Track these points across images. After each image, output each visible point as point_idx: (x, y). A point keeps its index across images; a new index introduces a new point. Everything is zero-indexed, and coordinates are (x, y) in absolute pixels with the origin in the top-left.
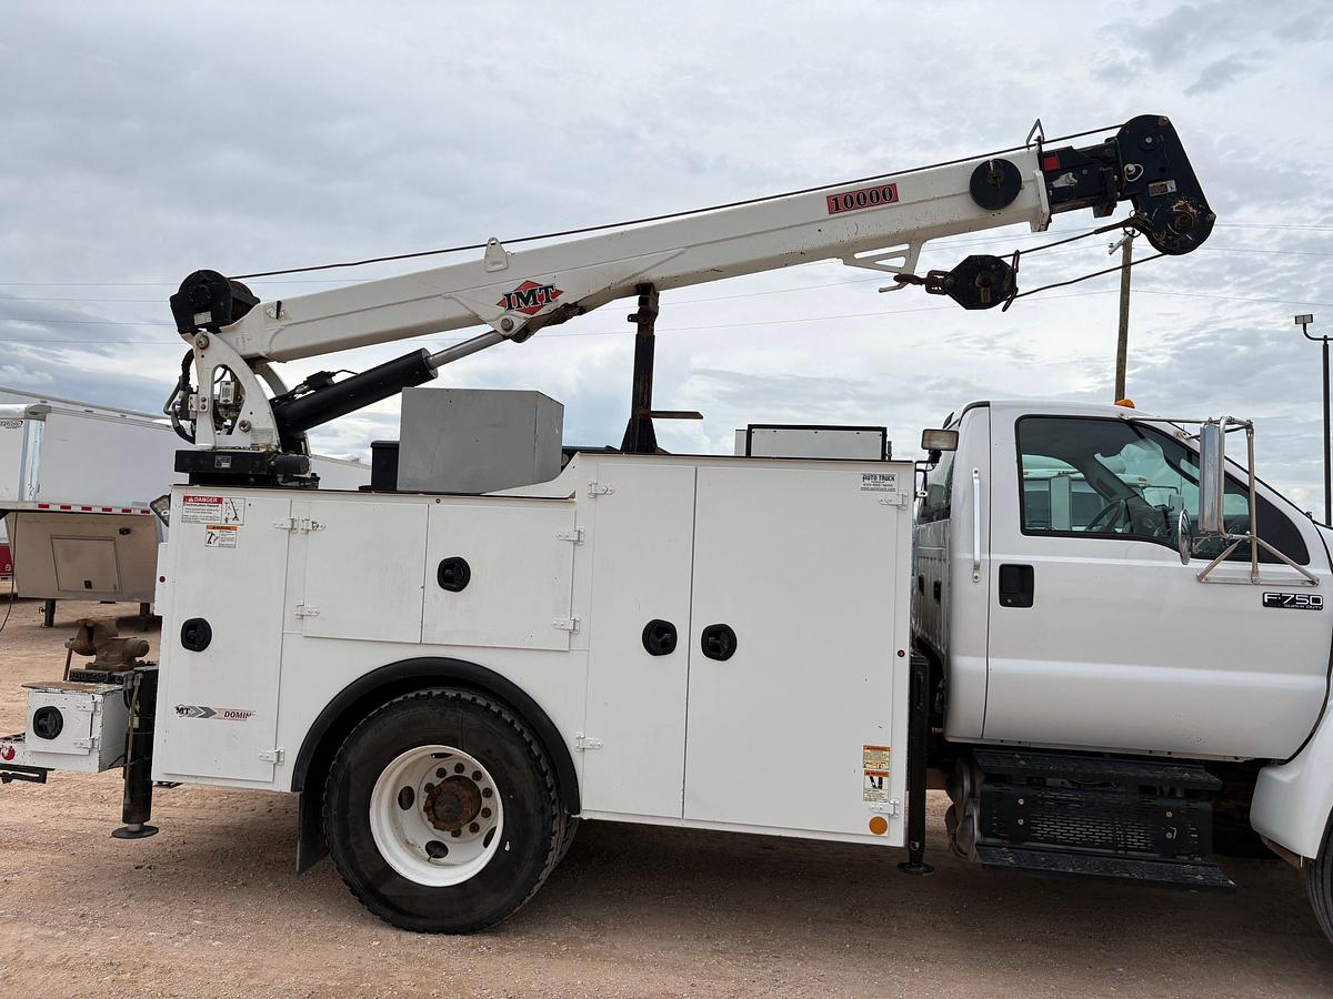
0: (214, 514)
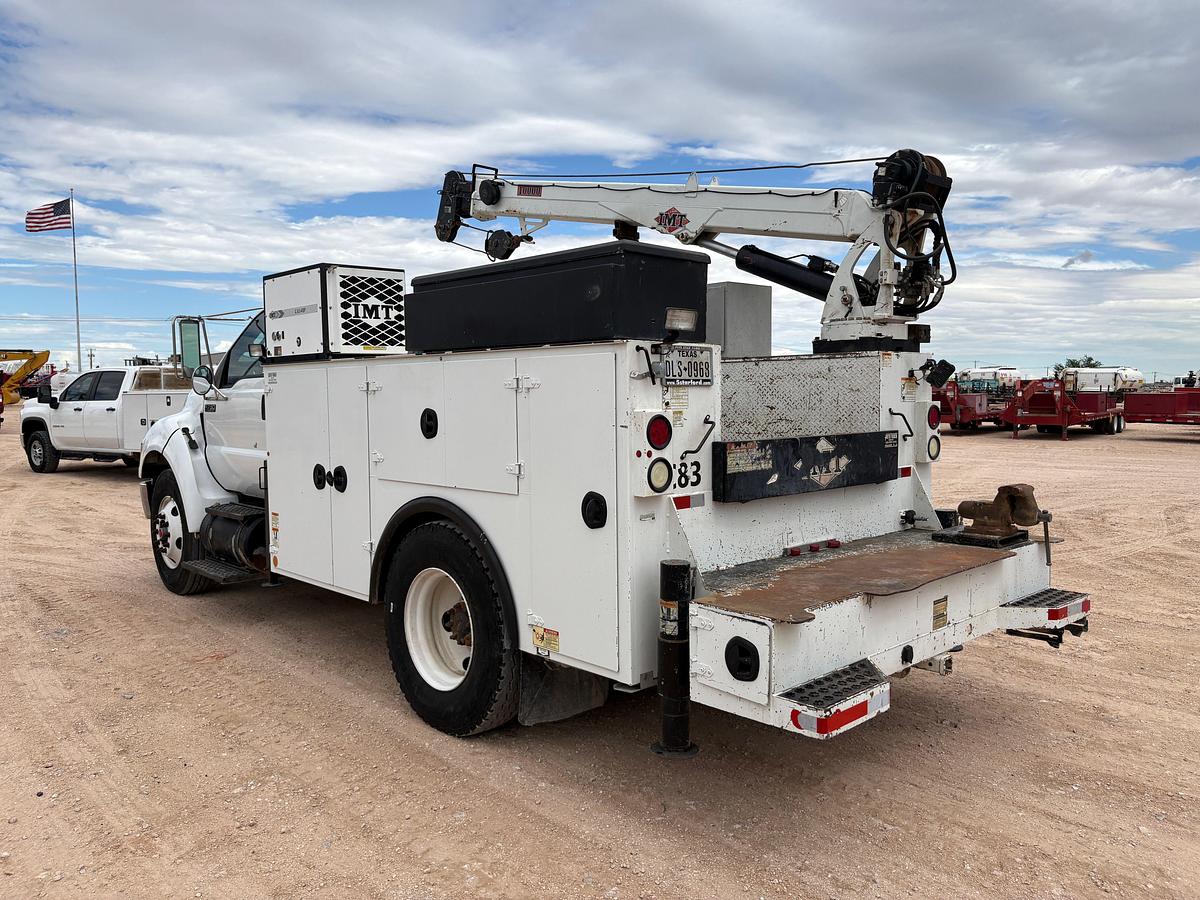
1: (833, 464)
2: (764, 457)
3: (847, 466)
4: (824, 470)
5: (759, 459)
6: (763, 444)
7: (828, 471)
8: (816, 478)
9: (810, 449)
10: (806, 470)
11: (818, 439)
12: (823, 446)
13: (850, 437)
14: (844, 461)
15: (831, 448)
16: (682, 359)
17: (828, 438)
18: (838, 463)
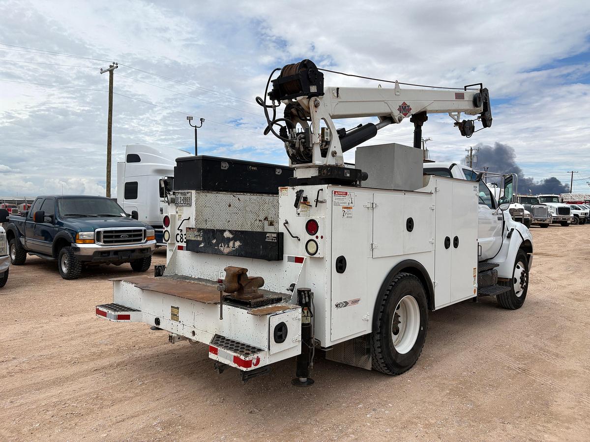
0: (345, 201)
1: (231, 244)
2: (199, 235)
3: (239, 246)
4: (226, 246)
5: (197, 236)
6: (199, 230)
7: (228, 247)
8: (222, 249)
9: (220, 235)
10: (217, 244)
11: (225, 231)
12: (227, 234)
13: (242, 232)
14: (238, 244)
15: (231, 236)
16: (181, 196)
17: (230, 231)
18: (234, 244)
